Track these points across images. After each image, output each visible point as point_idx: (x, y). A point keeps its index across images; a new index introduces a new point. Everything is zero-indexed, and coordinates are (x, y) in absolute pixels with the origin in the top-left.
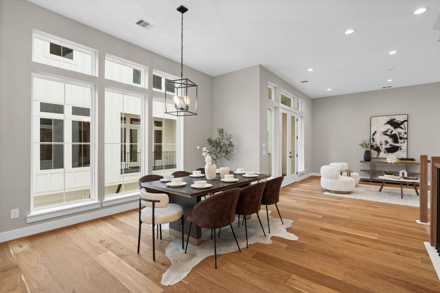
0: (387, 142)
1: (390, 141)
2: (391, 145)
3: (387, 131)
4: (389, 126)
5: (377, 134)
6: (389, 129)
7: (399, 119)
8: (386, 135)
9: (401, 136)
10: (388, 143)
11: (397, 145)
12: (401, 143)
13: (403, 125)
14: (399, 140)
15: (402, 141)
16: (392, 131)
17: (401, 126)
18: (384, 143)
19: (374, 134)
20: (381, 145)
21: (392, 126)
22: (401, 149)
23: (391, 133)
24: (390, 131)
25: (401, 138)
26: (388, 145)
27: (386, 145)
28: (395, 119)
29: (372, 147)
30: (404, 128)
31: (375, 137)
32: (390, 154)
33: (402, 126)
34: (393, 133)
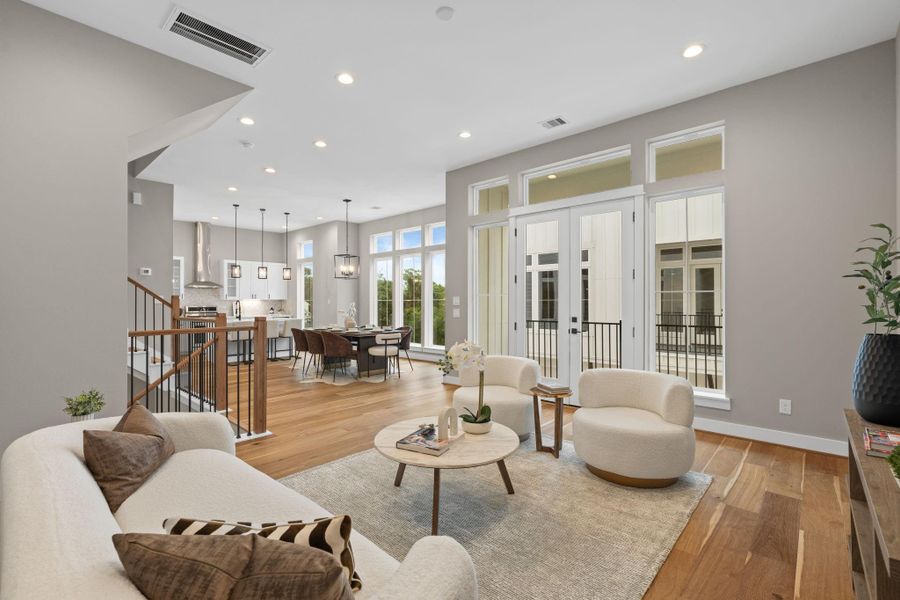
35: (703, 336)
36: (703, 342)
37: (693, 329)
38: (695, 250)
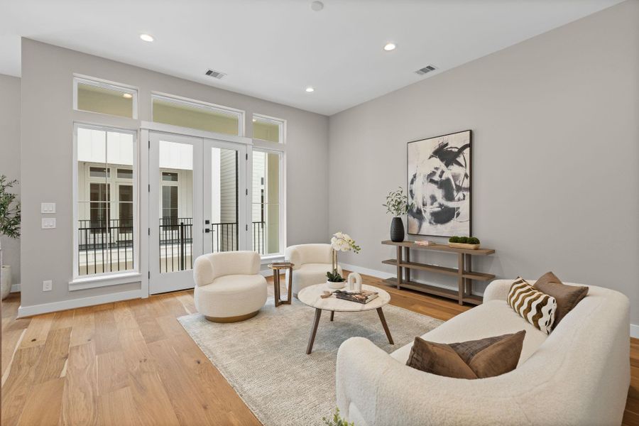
0: (433, 199)
1: (439, 194)
2: (441, 206)
3: (433, 173)
4: (437, 162)
5: (417, 179)
6: (437, 169)
7: (455, 142)
8: (432, 181)
9: (457, 183)
10: (436, 201)
11: (451, 205)
12: (459, 200)
13: (462, 156)
14: (455, 193)
15: (460, 195)
16: (443, 172)
17: (458, 159)
18: (429, 201)
19: (412, 183)
20: (424, 205)
21: (442, 160)
22: (458, 214)
23: (441, 176)
24: (438, 172)
25: (459, 189)
26: (436, 204)
27: (432, 204)
28: (447, 144)
29: (409, 209)
30: (463, 163)
31: (414, 187)
32: (439, 225)
33: (460, 159)
34: (443, 178)
35: (124, 234)
36: (124, 239)
37: (116, 230)
38: (119, 171)
